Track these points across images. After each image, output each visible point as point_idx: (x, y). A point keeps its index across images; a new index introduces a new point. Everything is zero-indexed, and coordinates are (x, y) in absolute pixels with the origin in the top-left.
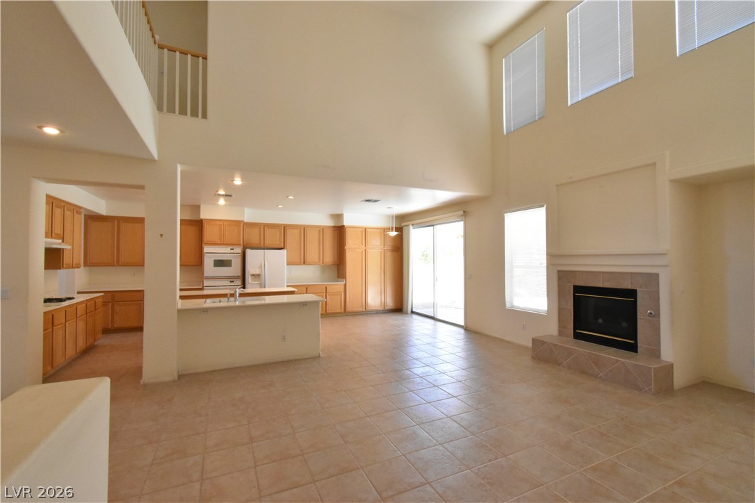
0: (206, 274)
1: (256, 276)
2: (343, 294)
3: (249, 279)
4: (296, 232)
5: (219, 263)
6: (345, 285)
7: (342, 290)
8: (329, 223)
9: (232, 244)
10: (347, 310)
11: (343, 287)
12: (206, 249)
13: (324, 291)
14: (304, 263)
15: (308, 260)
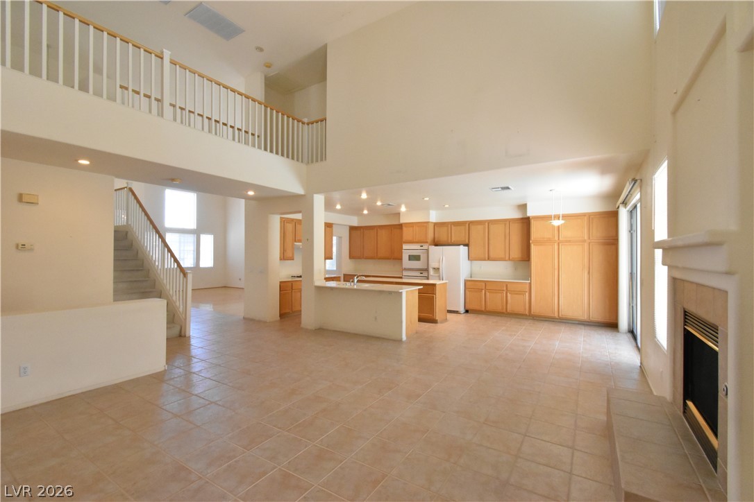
0: (404, 267)
1: (437, 270)
2: (527, 294)
3: (431, 272)
4: (480, 227)
5: (412, 258)
6: (530, 283)
7: (527, 290)
8: (517, 215)
9: (421, 242)
10: (532, 313)
11: (527, 286)
12: (405, 247)
13: (505, 289)
14: (489, 259)
15: (492, 255)
